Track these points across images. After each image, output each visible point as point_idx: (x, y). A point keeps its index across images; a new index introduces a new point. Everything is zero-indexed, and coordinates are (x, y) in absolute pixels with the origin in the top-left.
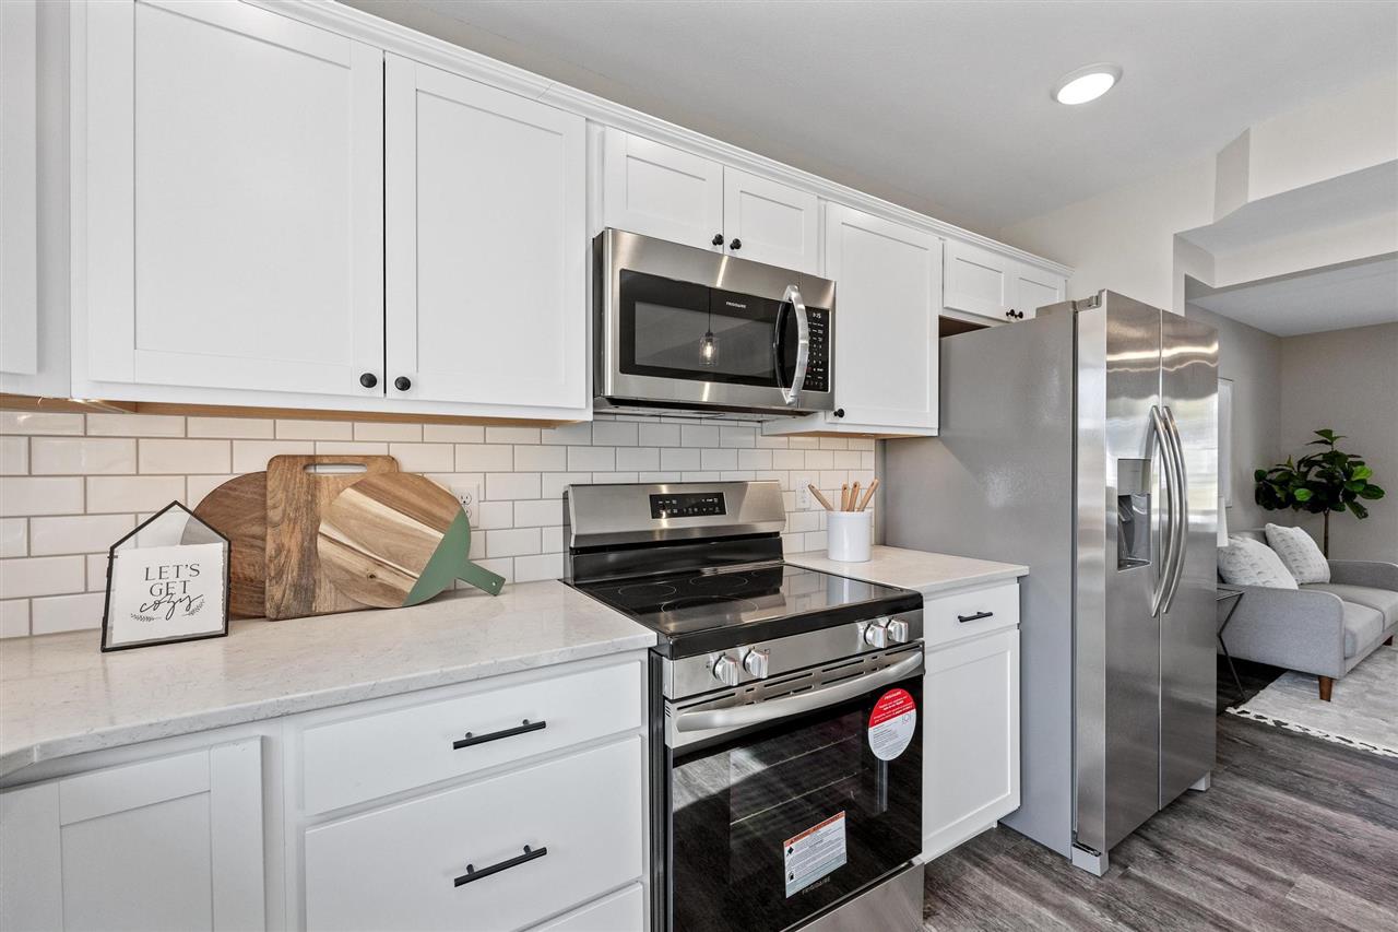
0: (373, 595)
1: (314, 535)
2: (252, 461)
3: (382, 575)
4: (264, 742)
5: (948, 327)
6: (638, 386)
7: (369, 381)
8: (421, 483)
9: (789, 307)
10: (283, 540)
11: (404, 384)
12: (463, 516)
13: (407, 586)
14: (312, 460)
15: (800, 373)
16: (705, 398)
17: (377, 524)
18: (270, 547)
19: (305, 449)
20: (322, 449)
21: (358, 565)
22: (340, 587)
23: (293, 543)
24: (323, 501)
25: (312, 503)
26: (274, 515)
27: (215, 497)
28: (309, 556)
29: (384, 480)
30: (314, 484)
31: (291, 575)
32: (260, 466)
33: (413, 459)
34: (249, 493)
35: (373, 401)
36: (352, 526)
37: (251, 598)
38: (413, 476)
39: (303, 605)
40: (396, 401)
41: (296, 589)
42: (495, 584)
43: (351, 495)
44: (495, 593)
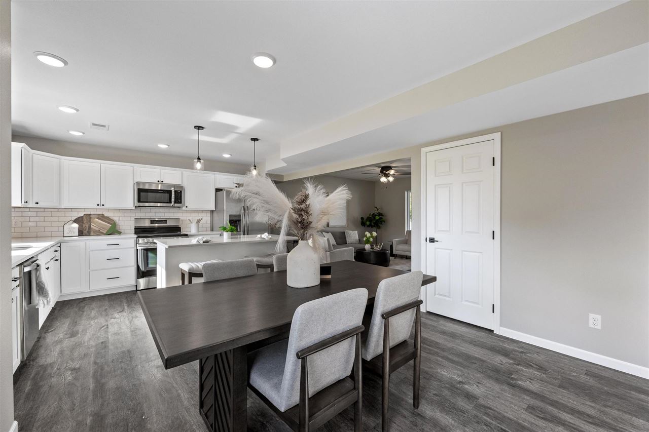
0: (99, 233)
1: (90, 225)
2: (81, 215)
3: (101, 230)
4: (85, 243)
5: (218, 190)
6: (141, 204)
7: (98, 205)
8: (108, 218)
9: (171, 191)
10: (86, 225)
11: (103, 205)
12: (115, 223)
13: (105, 232)
14: (90, 215)
15: (173, 200)
16: (159, 206)
17: (100, 223)
18: (84, 226)
19: (89, 213)
20: (91, 213)
21: (97, 229)
22: (94, 232)
23: (87, 226)
24: (92, 220)
25: (90, 221)
26: (84, 222)
27: (75, 219)
28: (90, 228)
29: (102, 217)
30: (91, 218)
31: (87, 230)
32: (82, 215)
33: (106, 214)
34: (80, 219)
35: (99, 207)
36: (96, 224)
37: (81, 233)
38: (106, 217)
39: (89, 234)
40: (102, 207)
41: (88, 232)
42: (120, 233)
43: (96, 219)
44: (120, 234)
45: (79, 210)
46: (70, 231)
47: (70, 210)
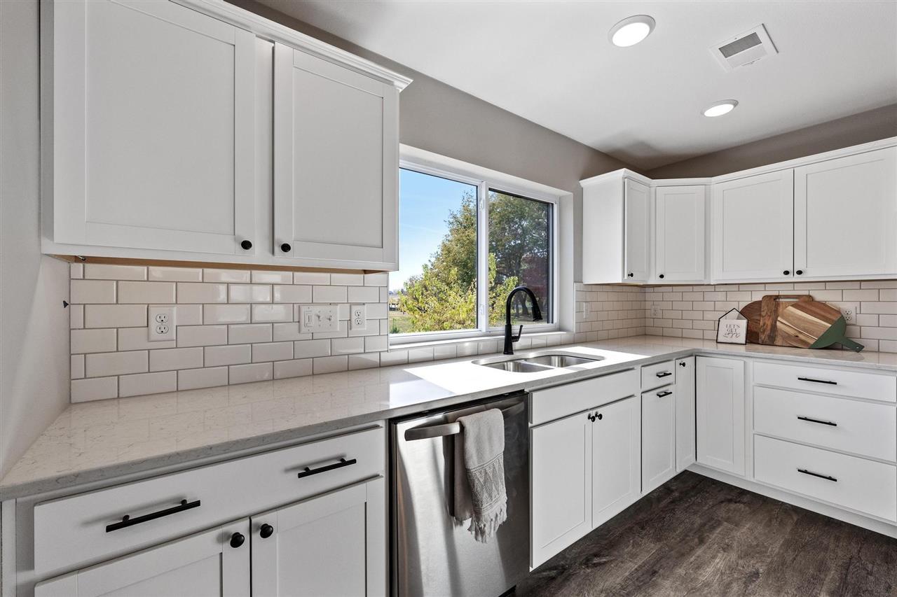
0: (795, 343)
1: (776, 320)
2: (758, 297)
3: (801, 336)
7: (787, 273)
8: (823, 305)
10: (766, 321)
11: (800, 272)
12: (844, 320)
13: (812, 342)
14: (778, 297)
17: (800, 318)
18: (761, 323)
19: (776, 294)
20: (781, 293)
21: (792, 332)
22: (784, 338)
23: (769, 323)
24: (780, 310)
25: (776, 311)
26: (763, 314)
28: (774, 327)
29: (806, 303)
30: (777, 305)
31: (768, 332)
32: (760, 298)
34: (756, 307)
35: (789, 278)
36: (791, 319)
37: (752, 338)
38: (819, 302)
39: (771, 342)
40: (797, 278)
41: (769, 336)
42: (858, 348)
43: (791, 309)
44: (858, 351)
45: (752, 287)
46: (730, 332)
47: (735, 288)
